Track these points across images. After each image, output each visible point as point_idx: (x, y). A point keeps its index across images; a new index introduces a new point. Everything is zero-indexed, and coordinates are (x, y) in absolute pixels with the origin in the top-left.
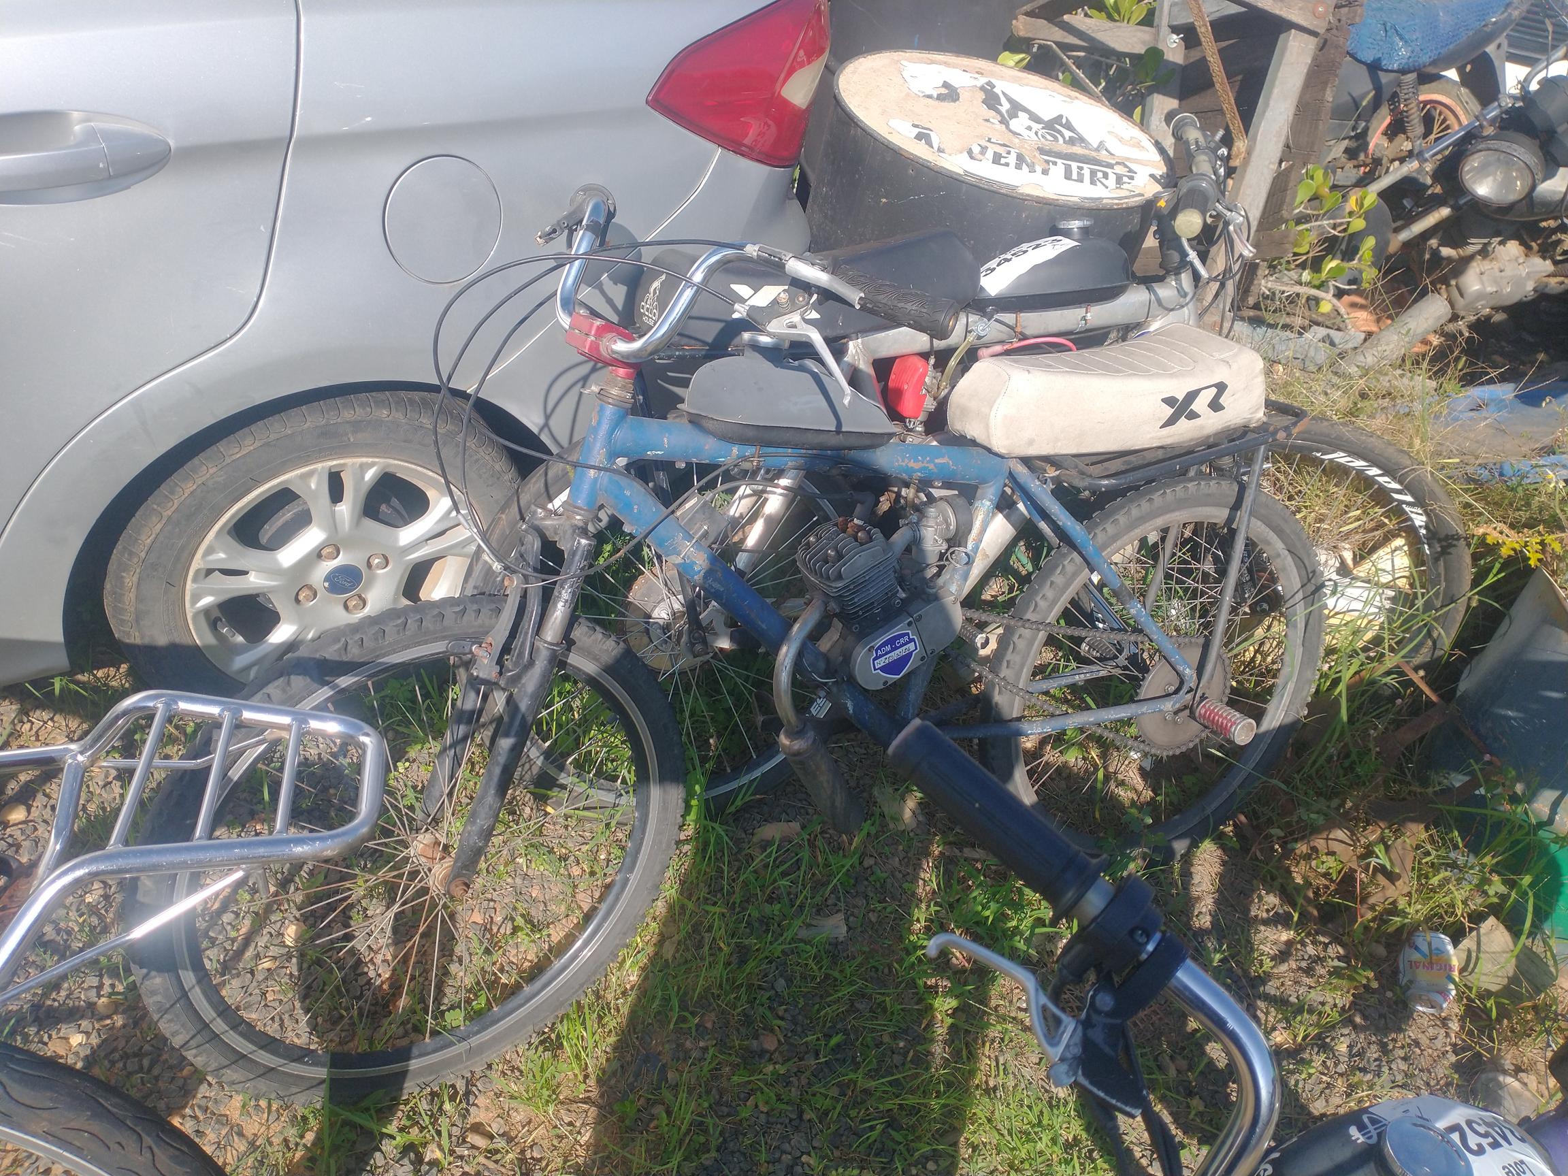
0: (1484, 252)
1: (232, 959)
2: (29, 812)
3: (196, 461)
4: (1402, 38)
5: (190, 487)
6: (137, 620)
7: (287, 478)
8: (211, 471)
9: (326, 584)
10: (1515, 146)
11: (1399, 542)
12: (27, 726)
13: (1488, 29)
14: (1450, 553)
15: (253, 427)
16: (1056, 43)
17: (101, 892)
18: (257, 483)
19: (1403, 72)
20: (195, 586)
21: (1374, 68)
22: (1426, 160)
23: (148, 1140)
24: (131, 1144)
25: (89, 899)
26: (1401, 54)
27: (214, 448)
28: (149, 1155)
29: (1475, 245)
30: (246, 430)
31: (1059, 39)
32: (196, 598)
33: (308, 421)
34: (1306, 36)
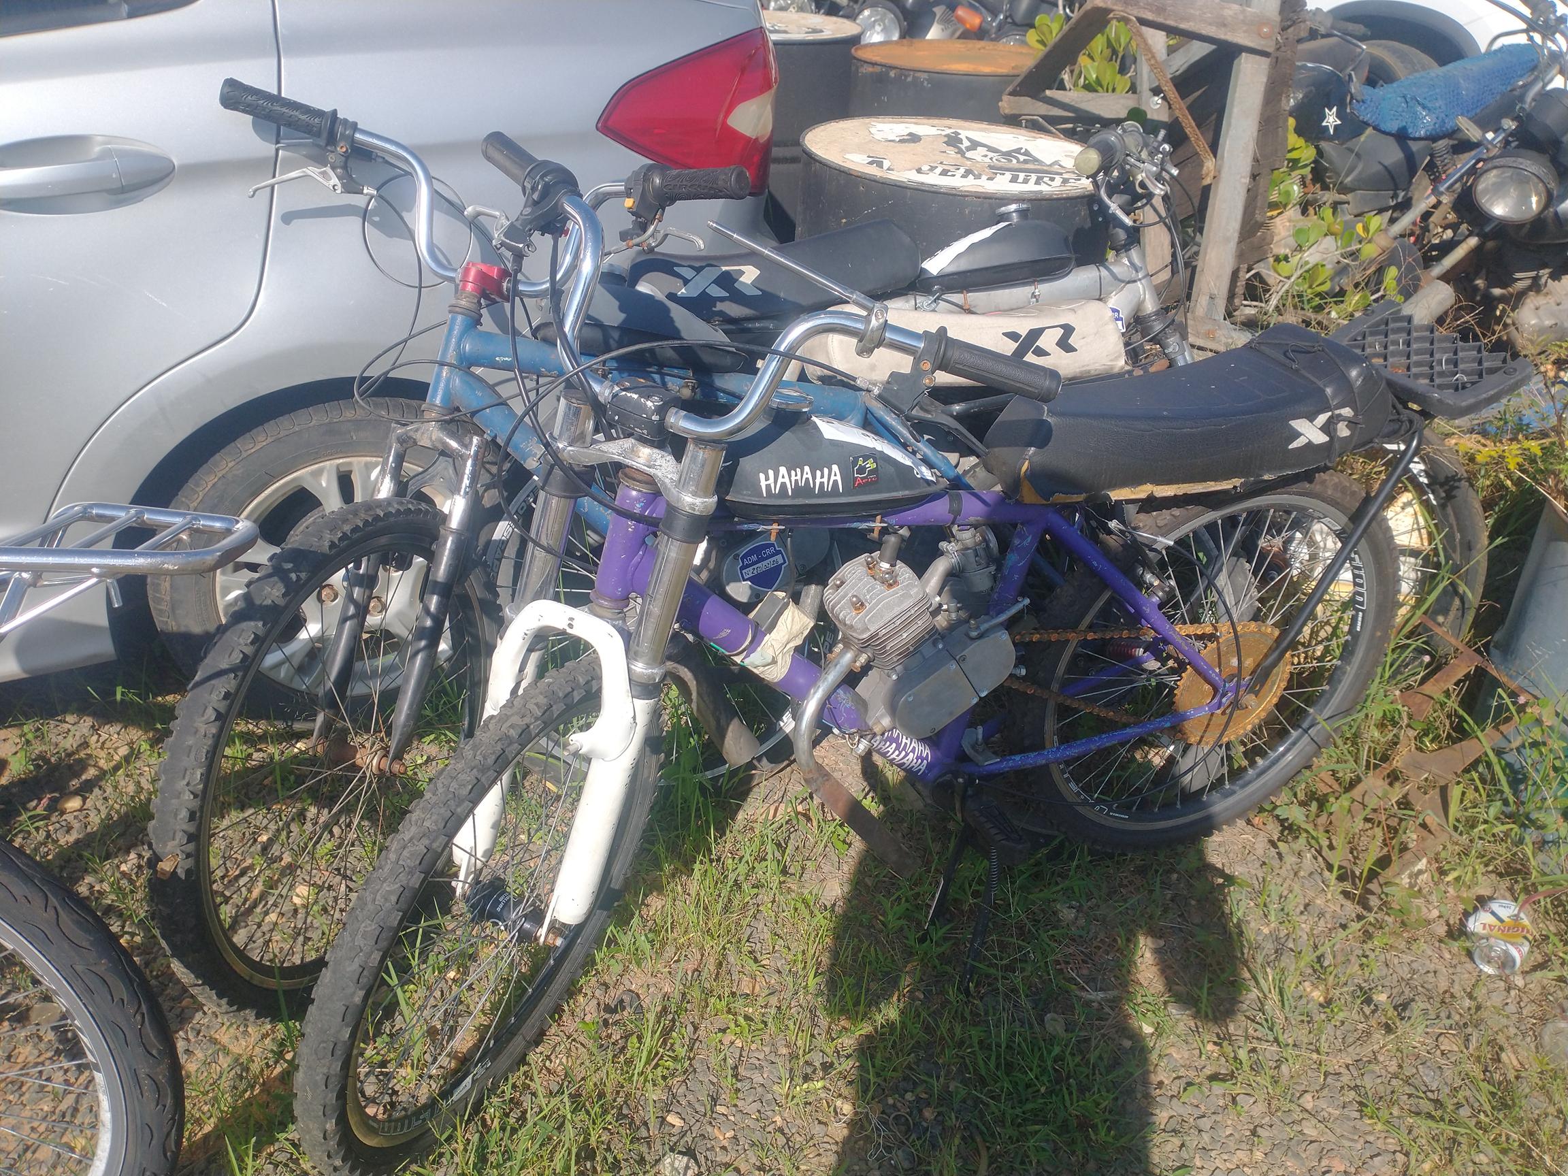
0: (1536, 286)
1: (242, 914)
2: (84, 803)
3: (217, 456)
4: (1424, 107)
5: (211, 480)
6: (173, 609)
7: (302, 475)
8: (230, 465)
9: (345, 584)
10: (1520, 160)
11: (1406, 497)
12: (95, 738)
13: (1517, 93)
14: (1455, 497)
15: (266, 426)
16: (1041, 116)
17: (135, 861)
18: (274, 478)
19: (1433, 138)
20: (224, 578)
21: (1402, 137)
22: (1442, 193)
23: (53, 900)
24: (38, 901)
25: (124, 868)
26: (1426, 122)
27: (233, 444)
28: (53, 912)
29: (1523, 279)
30: (260, 428)
31: (1043, 113)
32: (226, 591)
33: (313, 419)
34: (1258, 57)
